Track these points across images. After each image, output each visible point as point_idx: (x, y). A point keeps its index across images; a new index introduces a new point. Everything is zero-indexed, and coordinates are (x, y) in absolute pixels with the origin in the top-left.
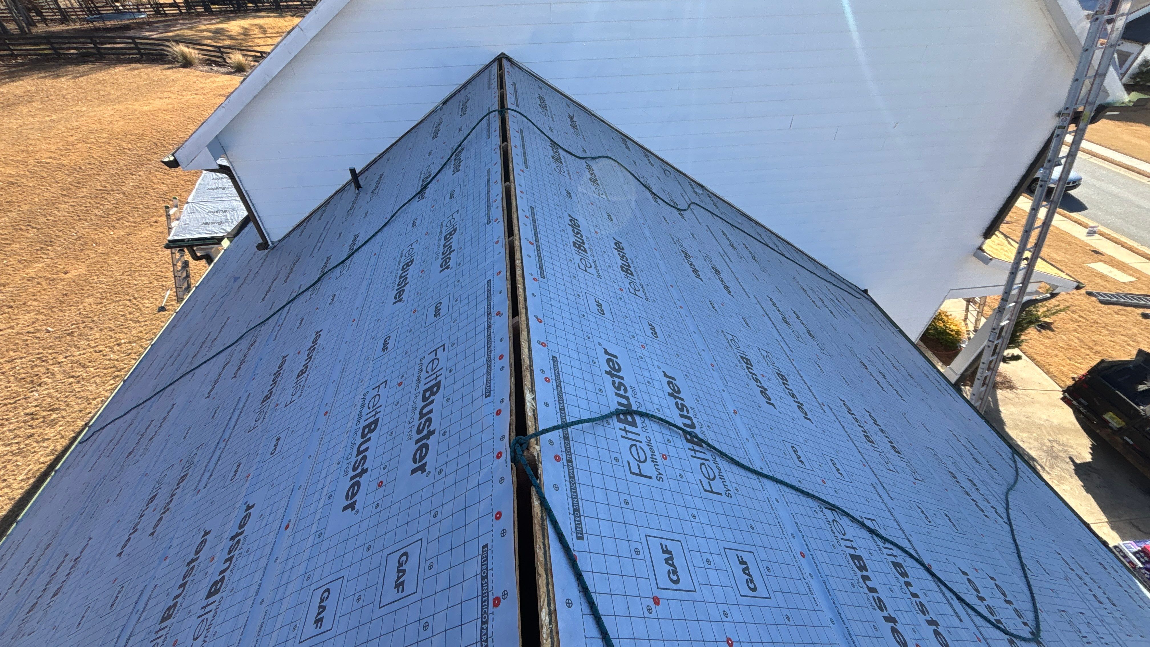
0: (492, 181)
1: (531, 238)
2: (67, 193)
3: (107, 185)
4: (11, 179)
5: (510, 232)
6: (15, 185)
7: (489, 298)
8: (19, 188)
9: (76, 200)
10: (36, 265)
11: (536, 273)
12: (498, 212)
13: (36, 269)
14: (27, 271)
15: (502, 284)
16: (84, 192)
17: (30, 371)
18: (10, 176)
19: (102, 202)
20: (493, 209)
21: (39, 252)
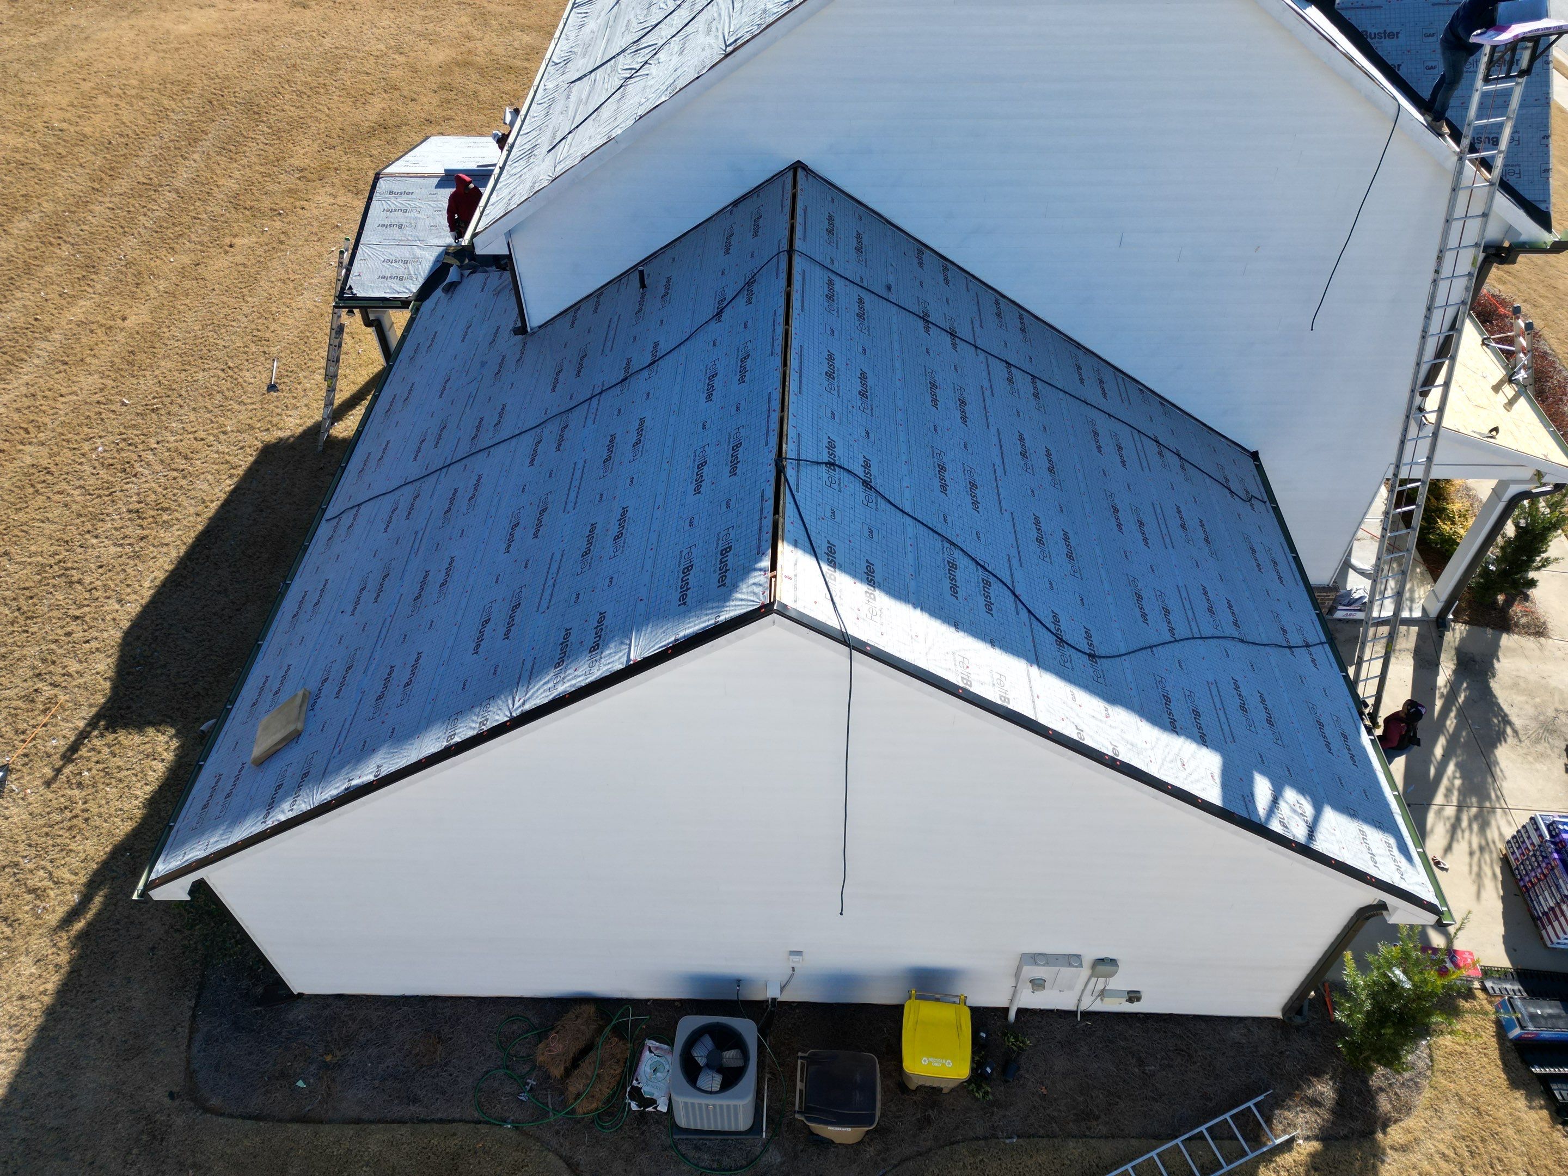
0: (777, 322)
1: (797, 369)
2: (98, 184)
3: (152, 176)
4: (18, 156)
5: (785, 364)
6: (26, 167)
7: (769, 402)
8: (33, 174)
9: (113, 199)
10: (82, 302)
11: (797, 390)
12: (779, 349)
13: (84, 309)
14: (73, 310)
15: (777, 396)
16: (121, 185)
17: (116, 455)
18: (16, 150)
19: (150, 206)
20: (776, 344)
21: (82, 283)
